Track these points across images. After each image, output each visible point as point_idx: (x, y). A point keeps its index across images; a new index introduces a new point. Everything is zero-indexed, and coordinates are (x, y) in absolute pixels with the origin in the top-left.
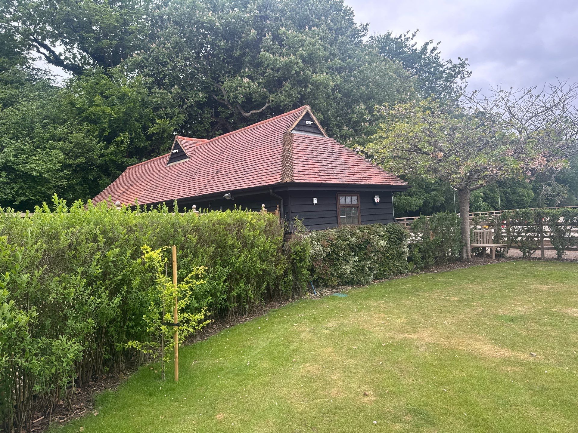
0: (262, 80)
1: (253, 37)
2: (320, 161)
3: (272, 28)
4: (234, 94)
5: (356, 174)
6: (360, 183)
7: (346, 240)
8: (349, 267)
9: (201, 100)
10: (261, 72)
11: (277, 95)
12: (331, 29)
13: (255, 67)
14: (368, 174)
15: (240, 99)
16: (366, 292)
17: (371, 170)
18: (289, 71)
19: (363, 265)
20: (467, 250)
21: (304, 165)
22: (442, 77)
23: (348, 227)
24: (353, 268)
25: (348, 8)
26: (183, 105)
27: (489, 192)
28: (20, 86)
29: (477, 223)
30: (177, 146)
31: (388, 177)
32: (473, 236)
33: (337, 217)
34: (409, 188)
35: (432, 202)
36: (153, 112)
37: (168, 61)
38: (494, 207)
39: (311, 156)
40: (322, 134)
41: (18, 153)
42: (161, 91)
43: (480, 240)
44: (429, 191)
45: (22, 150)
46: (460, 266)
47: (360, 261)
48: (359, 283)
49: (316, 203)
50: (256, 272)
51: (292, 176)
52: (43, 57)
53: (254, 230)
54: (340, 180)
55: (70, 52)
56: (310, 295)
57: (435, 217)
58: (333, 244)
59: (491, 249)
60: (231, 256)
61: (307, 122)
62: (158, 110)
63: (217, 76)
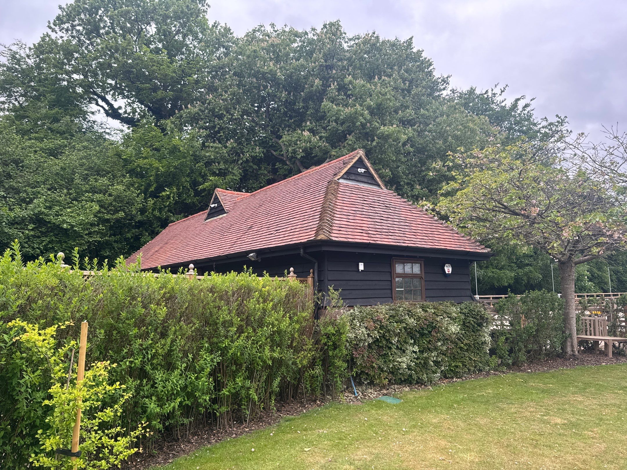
0: (324, 133)
1: (318, 87)
2: (371, 217)
3: (338, 78)
4: (293, 148)
5: (419, 234)
6: (423, 246)
7: (401, 322)
8: (406, 360)
9: (258, 155)
10: (324, 125)
11: (340, 149)
12: (404, 80)
13: (317, 120)
14: (436, 236)
15: (298, 154)
16: (427, 398)
17: (441, 231)
18: (354, 123)
19: (426, 358)
20: (572, 343)
21: (348, 220)
22: (537, 136)
23: (406, 304)
24: (411, 361)
25: (427, 60)
26: (238, 161)
27: (595, 270)
28: (69, 137)
29: (586, 307)
30: (217, 200)
31: (464, 242)
32: (580, 325)
33: (391, 289)
34: (492, 256)
35: (525, 278)
36: (206, 167)
37: (225, 113)
38: (602, 289)
39: (360, 210)
40: (379, 185)
41: (53, 205)
42: (215, 145)
43: (590, 331)
44: (521, 266)
45: (57, 201)
46: (563, 365)
47: (421, 352)
48: (420, 383)
49: (363, 269)
50: (264, 362)
51: (330, 232)
52: (102, 111)
53: (264, 301)
54: (397, 241)
55: (130, 106)
56: (347, 397)
57: (527, 297)
58: (383, 326)
59: (605, 343)
60: (223, 338)
61: (359, 170)
62: (211, 165)
63: (276, 129)
